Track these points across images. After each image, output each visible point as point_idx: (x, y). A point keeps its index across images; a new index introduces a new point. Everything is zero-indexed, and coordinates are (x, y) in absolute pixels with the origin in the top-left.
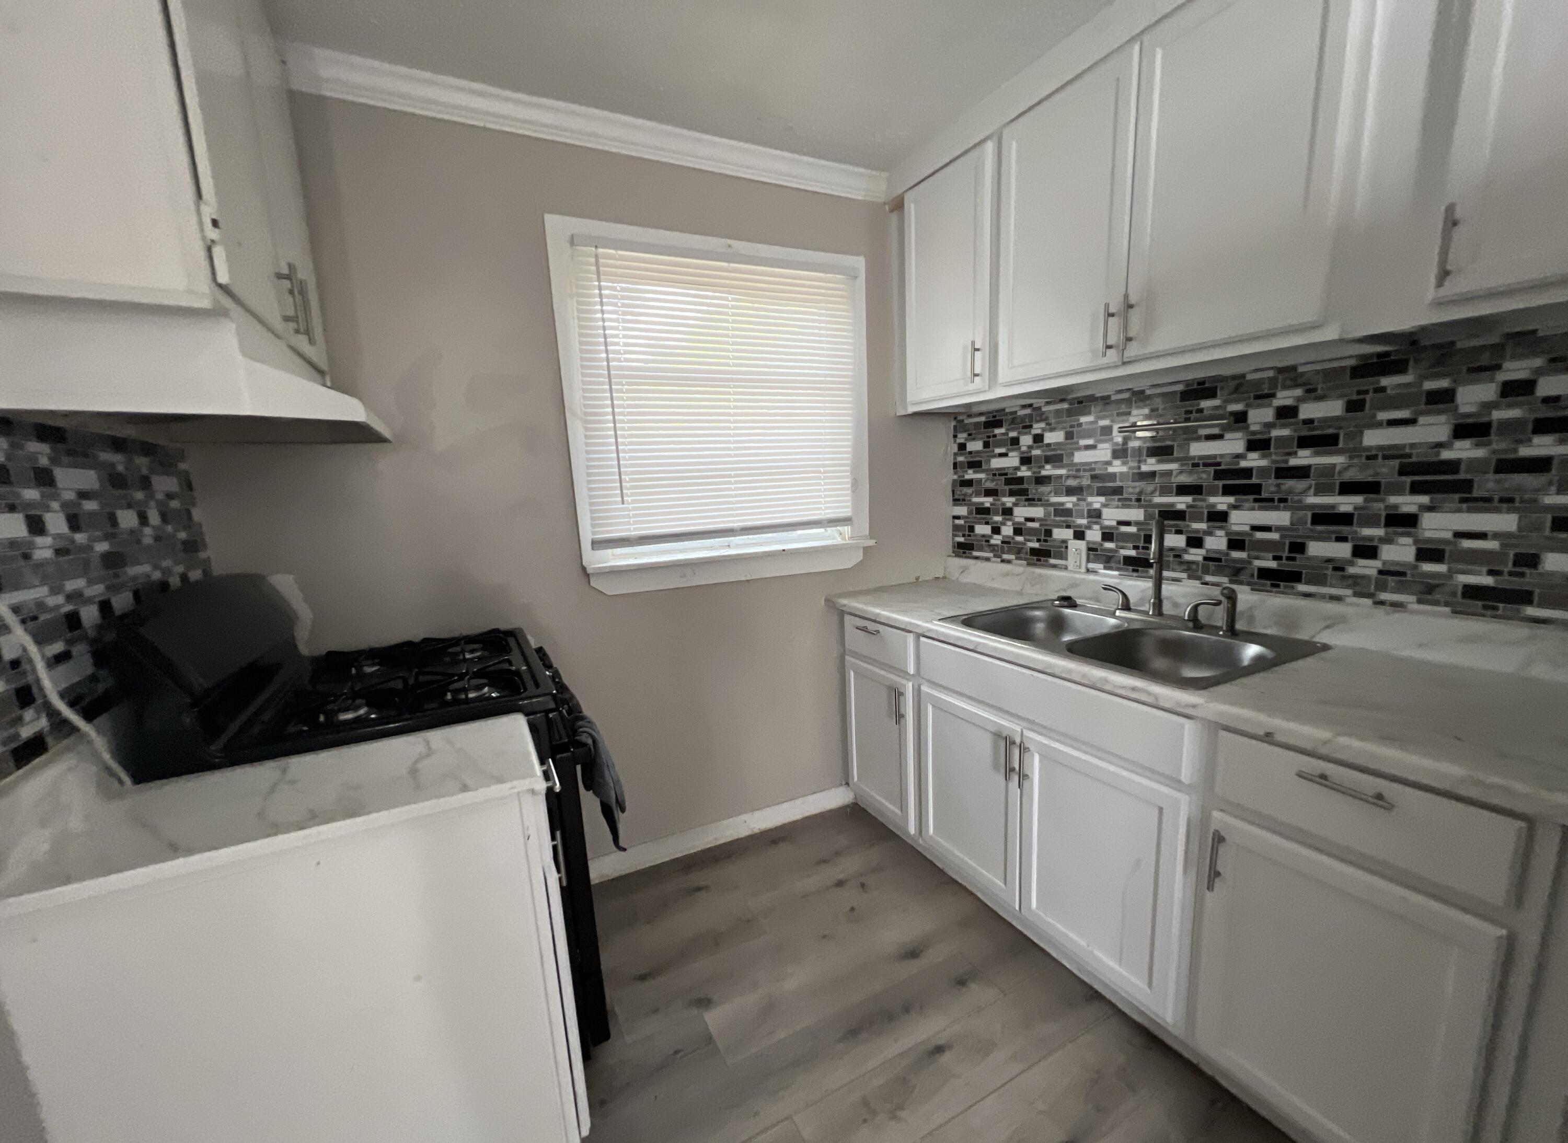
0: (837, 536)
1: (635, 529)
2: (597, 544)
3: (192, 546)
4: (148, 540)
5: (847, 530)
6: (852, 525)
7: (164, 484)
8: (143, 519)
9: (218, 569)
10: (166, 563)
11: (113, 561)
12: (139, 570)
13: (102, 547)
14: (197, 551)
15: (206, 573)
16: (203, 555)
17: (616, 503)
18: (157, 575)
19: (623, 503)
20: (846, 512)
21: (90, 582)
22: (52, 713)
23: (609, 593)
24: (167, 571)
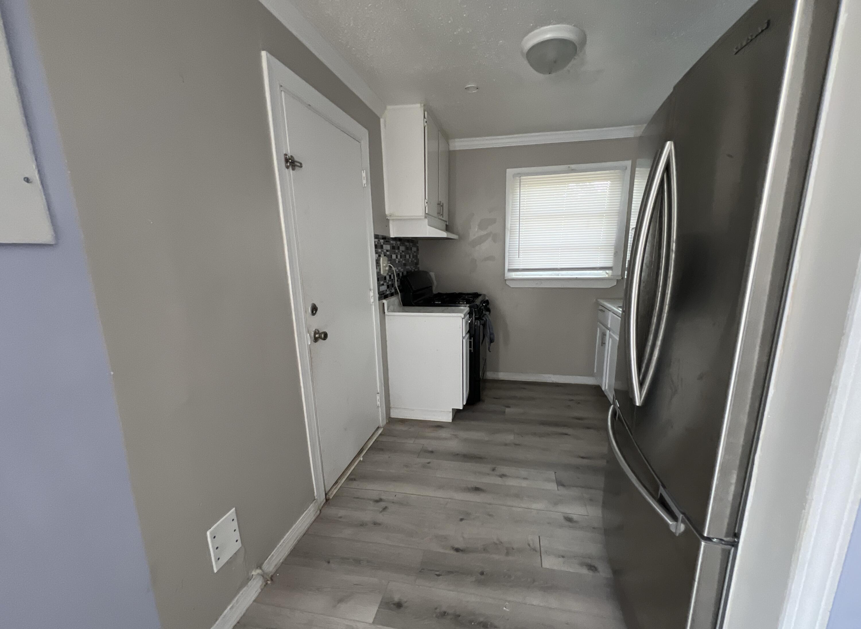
0: (606, 274)
1: (522, 266)
2: (510, 270)
3: (417, 264)
4: (410, 261)
5: (609, 272)
6: (612, 270)
7: (414, 249)
8: (410, 257)
9: (421, 269)
10: (412, 267)
11: (405, 265)
12: (408, 267)
13: (404, 262)
14: (417, 265)
15: (419, 270)
16: (418, 266)
17: (517, 257)
18: (410, 269)
19: (519, 258)
20: (610, 264)
21: (402, 268)
22: (396, 290)
23: (512, 286)
24: (412, 269)
